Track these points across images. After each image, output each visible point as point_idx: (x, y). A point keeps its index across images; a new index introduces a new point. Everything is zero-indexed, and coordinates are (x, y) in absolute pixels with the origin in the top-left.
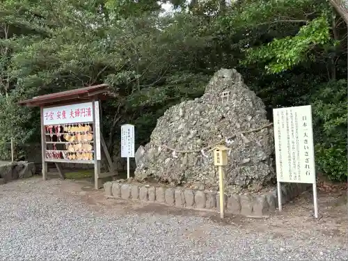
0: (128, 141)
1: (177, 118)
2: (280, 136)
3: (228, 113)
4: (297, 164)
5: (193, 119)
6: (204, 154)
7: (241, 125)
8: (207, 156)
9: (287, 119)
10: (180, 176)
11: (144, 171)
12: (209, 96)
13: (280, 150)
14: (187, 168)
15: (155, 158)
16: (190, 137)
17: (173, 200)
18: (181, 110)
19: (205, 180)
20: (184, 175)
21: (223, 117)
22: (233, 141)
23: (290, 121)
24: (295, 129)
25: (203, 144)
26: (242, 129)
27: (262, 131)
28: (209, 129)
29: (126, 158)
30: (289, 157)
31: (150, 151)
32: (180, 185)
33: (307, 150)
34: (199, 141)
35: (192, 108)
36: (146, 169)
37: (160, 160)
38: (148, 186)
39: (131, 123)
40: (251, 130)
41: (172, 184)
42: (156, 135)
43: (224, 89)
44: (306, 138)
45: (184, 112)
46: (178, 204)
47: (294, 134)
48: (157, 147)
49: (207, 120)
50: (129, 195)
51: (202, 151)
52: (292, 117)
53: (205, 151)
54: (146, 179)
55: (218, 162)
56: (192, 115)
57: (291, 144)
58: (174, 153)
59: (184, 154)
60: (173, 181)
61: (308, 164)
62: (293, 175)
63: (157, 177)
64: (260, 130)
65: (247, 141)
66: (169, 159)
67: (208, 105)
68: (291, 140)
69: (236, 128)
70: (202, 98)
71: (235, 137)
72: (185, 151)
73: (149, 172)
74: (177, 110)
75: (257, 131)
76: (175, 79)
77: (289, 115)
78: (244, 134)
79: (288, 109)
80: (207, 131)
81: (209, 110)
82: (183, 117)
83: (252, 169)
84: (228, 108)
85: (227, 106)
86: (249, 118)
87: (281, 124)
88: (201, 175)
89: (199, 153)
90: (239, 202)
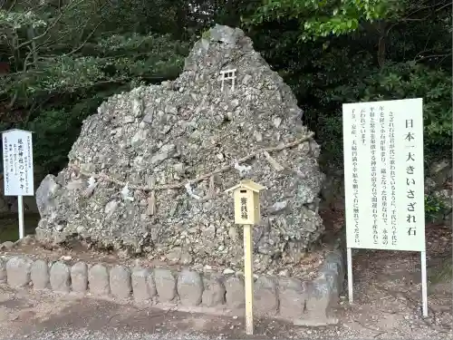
0: (19, 164)
1: (128, 119)
2: (355, 159)
3: (238, 112)
4: (389, 214)
5: (164, 122)
6: (190, 193)
7: (263, 135)
8: (198, 198)
9: (372, 125)
10: (139, 237)
11: (59, 228)
12: (192, 78)
13: (355, 186)
14: (156, 222)
15: (84, 201)
16: (159, 157)
17: (129, 290)
18: (136, 104)
19: (193, 244)
20: (149, 236)
21: (227, 120)
22: (250, 167)
23: (378, 128)
24: (387, 146)
25: (186, 173)
26: (266, 142)
27: (301, 146)
28: (199, 142)
29: (16, 198)
30: (375, 199)
31: (70, 186)
32: (141, 255)
33: (412, 187)
34: (179, 166)
35: (158, 101)
36: (63, 223)
37: (94, 205)
38: (68, 258)
39: (23, 127)
40: (282, 145)
41: (123, 254)
42: (81, 154)
43: (224, 65)
44: (410, 163)
45: (143, 107)
46: (141, 298)
47: (387, 155)
48: (85, 178)
49: (193, 123)
50: (25, 281)
51: (187, 186)
52: (382, 120)
53: (193, 186)
54: (63, 244)
55: (245, 216)
56: (160, 113)
57: (379, 176)
58: (125, 191)
59: (147, 192)
60: (123, 247)
61: (412, 214)
62: (380, 235)
63: (89, 239)
64: (296, 145)
65: (278, 167)
66: (113, 204)
67: (194, 96)
68: (379, 166)
69: (254, 141)
70: (179, 81)
71: (254, 158)
72: (150, 185)
73: (69, 229)
74: (127, 104)
75: (291, 148)
76: (117, 41)
77: (377, 117)
78: (271, 153)
79: (376, 105)
80: (195, 146)
81: (196, 106)
82: (141, 117)
83: (291, 222)
84: (236, 102)
85: (234, 97)
86: (277, 122)
87: (359, 135)
88: (184, 234)
89: (181, 190)
90: (277, 292)
